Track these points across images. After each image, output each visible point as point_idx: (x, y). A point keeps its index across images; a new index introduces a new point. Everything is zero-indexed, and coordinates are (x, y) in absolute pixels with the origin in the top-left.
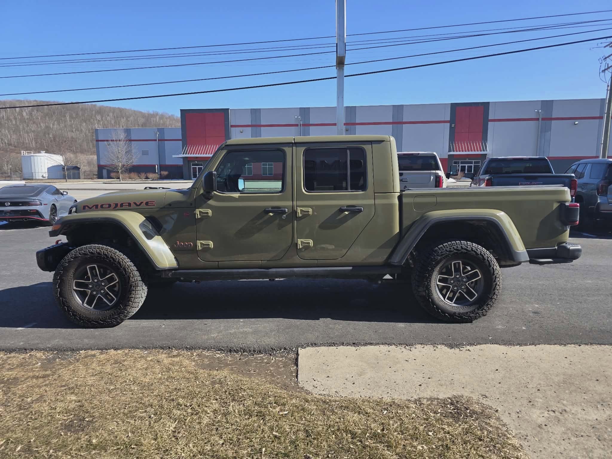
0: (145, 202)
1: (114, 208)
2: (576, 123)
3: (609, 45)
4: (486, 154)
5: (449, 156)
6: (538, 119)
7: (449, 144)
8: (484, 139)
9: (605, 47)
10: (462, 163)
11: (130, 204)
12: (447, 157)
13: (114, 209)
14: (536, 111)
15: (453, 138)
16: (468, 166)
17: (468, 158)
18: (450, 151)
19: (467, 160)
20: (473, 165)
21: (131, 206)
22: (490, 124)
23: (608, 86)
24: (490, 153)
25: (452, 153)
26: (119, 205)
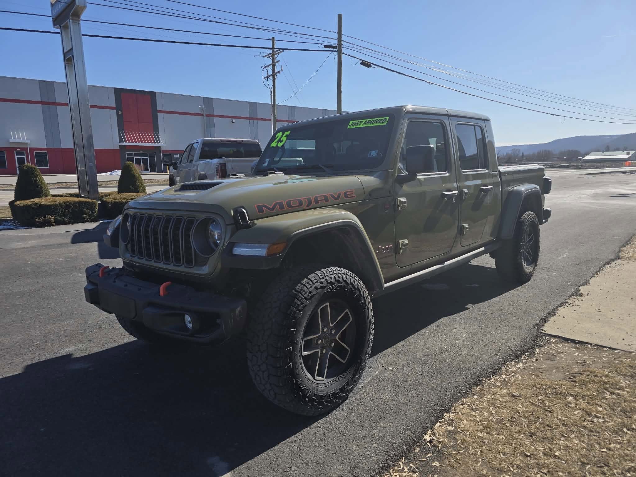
0: (342, 194)
1: (308, 206)
2: (234, 121)
3: (267, 55)
4: (160, 147)
5: (120, 146)
6: (202, 115)
7: (119, 135)
8: (156, 130)
9: (264, 57)
10: (136, 155)
11: (326, 199)
12: (119, 148)
13: (308, 208)
14: (200, 106)
15: (122, 127)
16: (142, 158)
17: (142, 150)
18: (121, 141)
19: (141, 152)
20: (148, 157)
21: (328, 201)
22: (159, 115)
23: (271, 92)
24: (165, 145)
25: (124, 144)
26: (313, 202)
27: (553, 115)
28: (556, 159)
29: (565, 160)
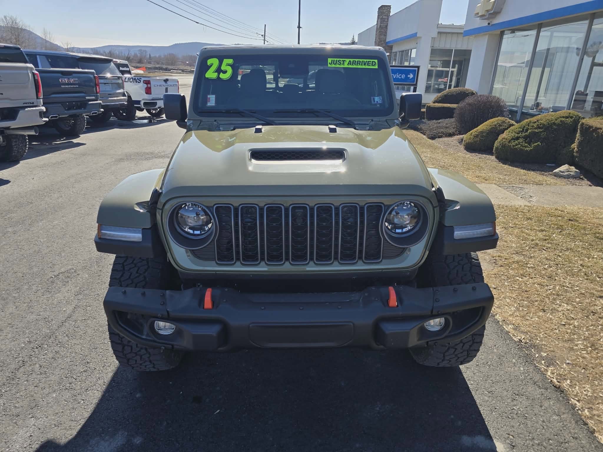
27: (198, 23)
28: (180, 63)
29: (188, 65)
